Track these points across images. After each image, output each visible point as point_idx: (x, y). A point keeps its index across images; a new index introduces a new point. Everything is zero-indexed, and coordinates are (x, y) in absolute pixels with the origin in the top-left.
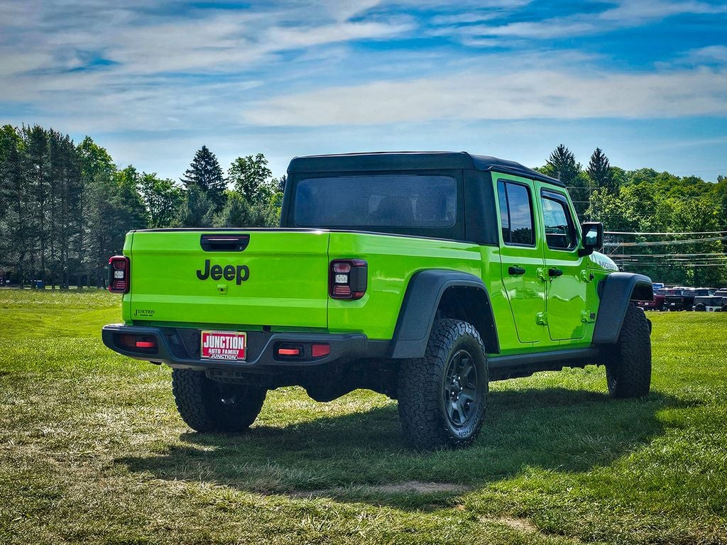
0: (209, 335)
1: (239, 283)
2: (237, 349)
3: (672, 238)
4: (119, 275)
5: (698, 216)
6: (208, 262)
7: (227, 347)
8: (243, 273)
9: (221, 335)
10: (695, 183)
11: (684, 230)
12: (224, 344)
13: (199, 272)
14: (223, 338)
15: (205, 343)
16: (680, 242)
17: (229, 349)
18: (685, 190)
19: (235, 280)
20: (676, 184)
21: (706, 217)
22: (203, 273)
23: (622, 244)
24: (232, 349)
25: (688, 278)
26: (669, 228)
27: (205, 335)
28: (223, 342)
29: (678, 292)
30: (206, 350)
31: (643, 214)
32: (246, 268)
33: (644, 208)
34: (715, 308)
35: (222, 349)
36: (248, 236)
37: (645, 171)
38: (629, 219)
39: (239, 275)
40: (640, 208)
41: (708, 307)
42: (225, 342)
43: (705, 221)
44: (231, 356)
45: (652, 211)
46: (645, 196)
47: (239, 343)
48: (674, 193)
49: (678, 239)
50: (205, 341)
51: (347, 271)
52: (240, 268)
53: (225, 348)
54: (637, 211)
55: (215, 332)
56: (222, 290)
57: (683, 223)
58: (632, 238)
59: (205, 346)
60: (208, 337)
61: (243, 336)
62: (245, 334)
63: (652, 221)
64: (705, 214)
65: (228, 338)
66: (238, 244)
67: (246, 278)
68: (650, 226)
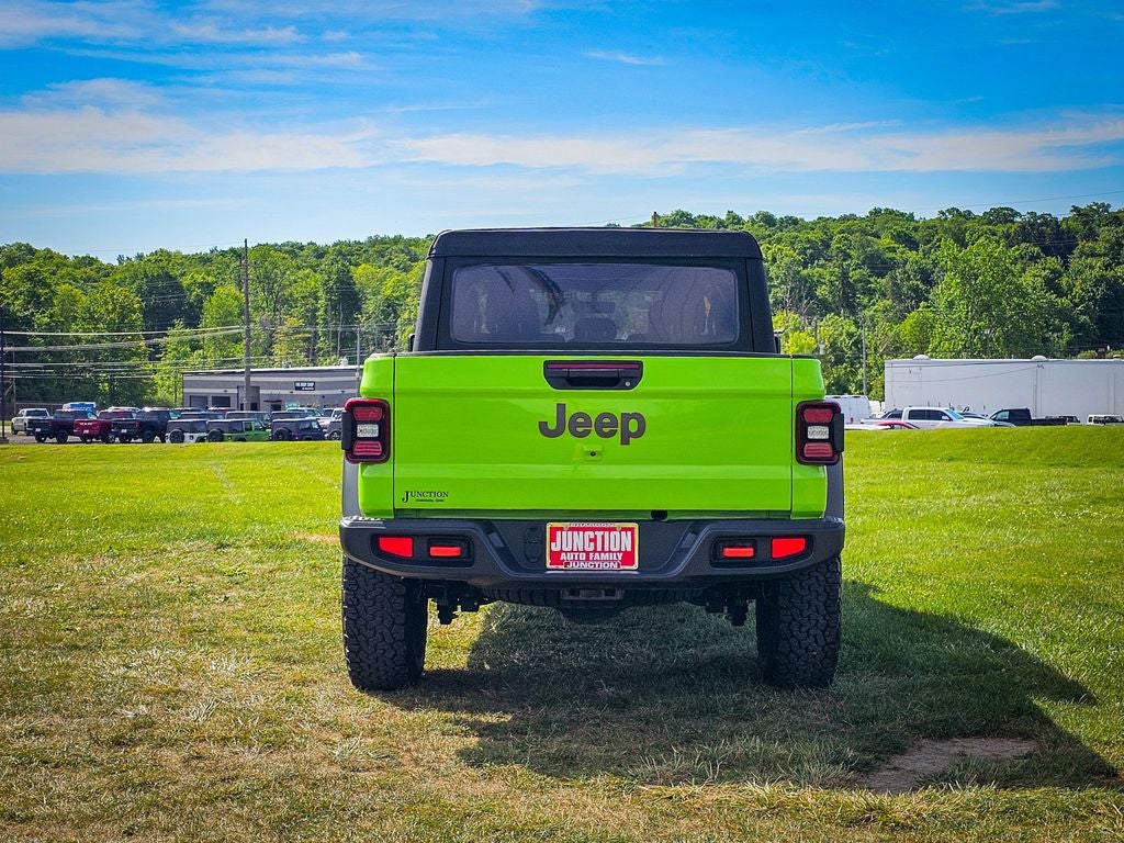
0: (561, 529)
1: (625, 441)
2: (620, 552)
3: (78, 340)
4: (368, 430)
5: (114, 310)
6: (561, 408)
7: (599, 549)
8: (633, 426)
9: (584, 530)
10: (91, 264)
11: (95, 329)
12: (592, 544)
13: (543, 427)
14: (592, 534)
15: (553, 544)
16: (91, 346)
17: (603, 551)
18: (78, 273)
19: (618, 436)
20: (65, 265)
21: (125, 311)
22: (552, 426)
23: (11, 348)
24: (610, 551)
25: (101, 394)
26: (74, 326)
27: (554, 530)
28: (591, 540)
29: (129, 414)
30: (556, 556)
31: (38, 305)
32: (639, 418)
33: (39, 297)
34: (196, 435)
35: (588, 553)
36: (640, 364)
37: (19, 246)
38: (18, 314)
39: (628, 429)
40: (33, 298)
41: (187, 435)
42: (594, 540)
43: (123, 317)
44: (608, 563)
45: (49, 302)
46: (40, 281)
47: (622, 540)
48: (62, 277)
49: (88, 342)
50: (553, 539)
51: (827, 420)
52: (626, 417)
53: (595, 551)
54: (29, 303)
55: (573, 525)
56: (593, 454)
57: (93, 319)
58: (23, 341)
59: (554, 549)
60: (558, 533)
61: (632, 530)
62: (635, 525)
63: (51, 316)
64: (122, 307)
65: (599, 534)
66: (622, 378)
67: (640, 432)
68: (47, 324)
